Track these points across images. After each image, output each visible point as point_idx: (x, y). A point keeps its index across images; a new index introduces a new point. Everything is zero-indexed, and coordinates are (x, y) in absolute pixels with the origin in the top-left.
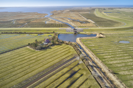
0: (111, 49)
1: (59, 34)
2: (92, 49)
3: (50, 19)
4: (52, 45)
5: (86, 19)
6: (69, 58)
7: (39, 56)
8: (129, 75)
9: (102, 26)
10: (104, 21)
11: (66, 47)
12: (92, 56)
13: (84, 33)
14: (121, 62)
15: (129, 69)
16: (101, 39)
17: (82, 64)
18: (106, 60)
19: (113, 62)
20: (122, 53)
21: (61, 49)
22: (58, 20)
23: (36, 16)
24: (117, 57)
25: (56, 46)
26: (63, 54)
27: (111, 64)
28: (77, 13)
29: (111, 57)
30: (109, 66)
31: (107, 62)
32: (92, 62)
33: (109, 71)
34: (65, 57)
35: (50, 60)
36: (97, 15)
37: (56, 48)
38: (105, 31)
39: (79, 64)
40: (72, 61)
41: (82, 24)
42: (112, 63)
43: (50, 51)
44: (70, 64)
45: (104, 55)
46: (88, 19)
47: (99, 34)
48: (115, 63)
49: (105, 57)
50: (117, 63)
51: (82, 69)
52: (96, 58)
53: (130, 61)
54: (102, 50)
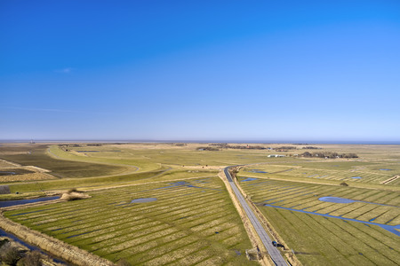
0: (111, 220)
2: (49, 229)
5: (18, 166)
8: (173, 262)
9: (76, 177)
10: (79, 167)
12: (52, 244)
13: (14, 195)
14: (145, 239)
15: (169, 249)
16: (76, 202)
18: (101, 245)
19: (125, 244)
20: (144, 221)
24: (133, 232)
27: (119, 251)
29: (116, 237)
30: (115, 258)
31: (106, 249)
36: (55, 157)
38: (87, 185)
41: (5, 177)
42: (120, 247)
45: (91, 235)
46: (23, 165)
47: (70, 192)
48: (129, 246)
49: (97, 239)
50: (135, 246)
52: (68, 248)
53: (168, 234)
54: (86, 226)
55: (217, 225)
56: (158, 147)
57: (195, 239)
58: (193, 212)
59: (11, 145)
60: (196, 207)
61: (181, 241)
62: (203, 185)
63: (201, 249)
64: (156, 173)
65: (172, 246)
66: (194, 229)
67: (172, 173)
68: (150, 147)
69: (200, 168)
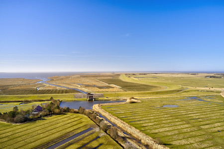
0: (152, 115)
1: (61, 102)
2: (121, 116)
3: (45, 85)
4: (46, 115)
5: (107, 85)
6: (79, 131)
7: (17, 131)
8: (188, 144)
9: (134, 91)
10: (135, 86)
11: (74, 116)
12: (122, 124)
13: (106, 98)
14: (171, 129)
15: (186, 137)
16: (134, 104)
17: (105, 137)
18: (147, 128)
19: (159, 130)
20: (171, 118)
21: (64, 119)
22: (59, 86)
23: (20, 82)
24: (164, 123)
25: (54, 116)
26: (69, 125)
27: (156, 133)
28: (93, 78)
29: (154, 125)
30: (154, 136)
31: (149, 131)
32: (123, 133)
33: (154, 141)
34: (72, 130)
35: (42, 135)
36: (123, 80)
37: (55, 119)
38: (139, 95)
39: (99, 137)
40: (86, 134)
41: (102, 89)
42: (157, 131)
43: (42, 123)
44: (81, 138)
45: (141, 122)
46: (109, 84)
47: (131, 99)
48: (162, 131)
49: (144, 125)
50: (165, 132)
51: (106, 143)
52: (130, 127)
53: (185, 127)
54: (138, 117)
55: (219, 127)
56: (179, 76)
57: (203, 133)
58: (202, 116)
59: (104, 74)
60: (204, 113)
61: (194, 133)
62: (209, 100)
63: (208, 140)
64: (178, 91)
65: (188, 135)
66: (203, 127)
67: (188, 91)
68: (174, 76)
69: (207, 89)
